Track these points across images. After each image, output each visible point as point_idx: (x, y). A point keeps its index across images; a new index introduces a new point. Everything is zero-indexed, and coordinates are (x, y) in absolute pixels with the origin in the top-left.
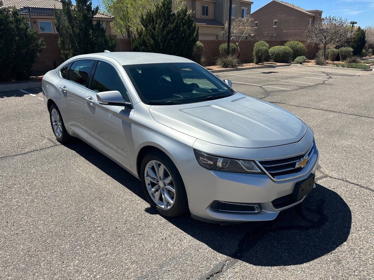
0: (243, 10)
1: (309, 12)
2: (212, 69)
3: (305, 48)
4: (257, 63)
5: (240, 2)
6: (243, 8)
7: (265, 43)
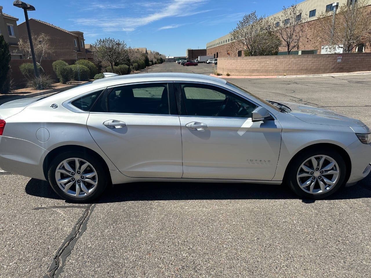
0: (9, 27)
1: (73, 33)
2: (31, 93)
3: (95, 66)
4: (64, 83)
5: (4, 18)
6: (8, 24)
7: (65, 62)
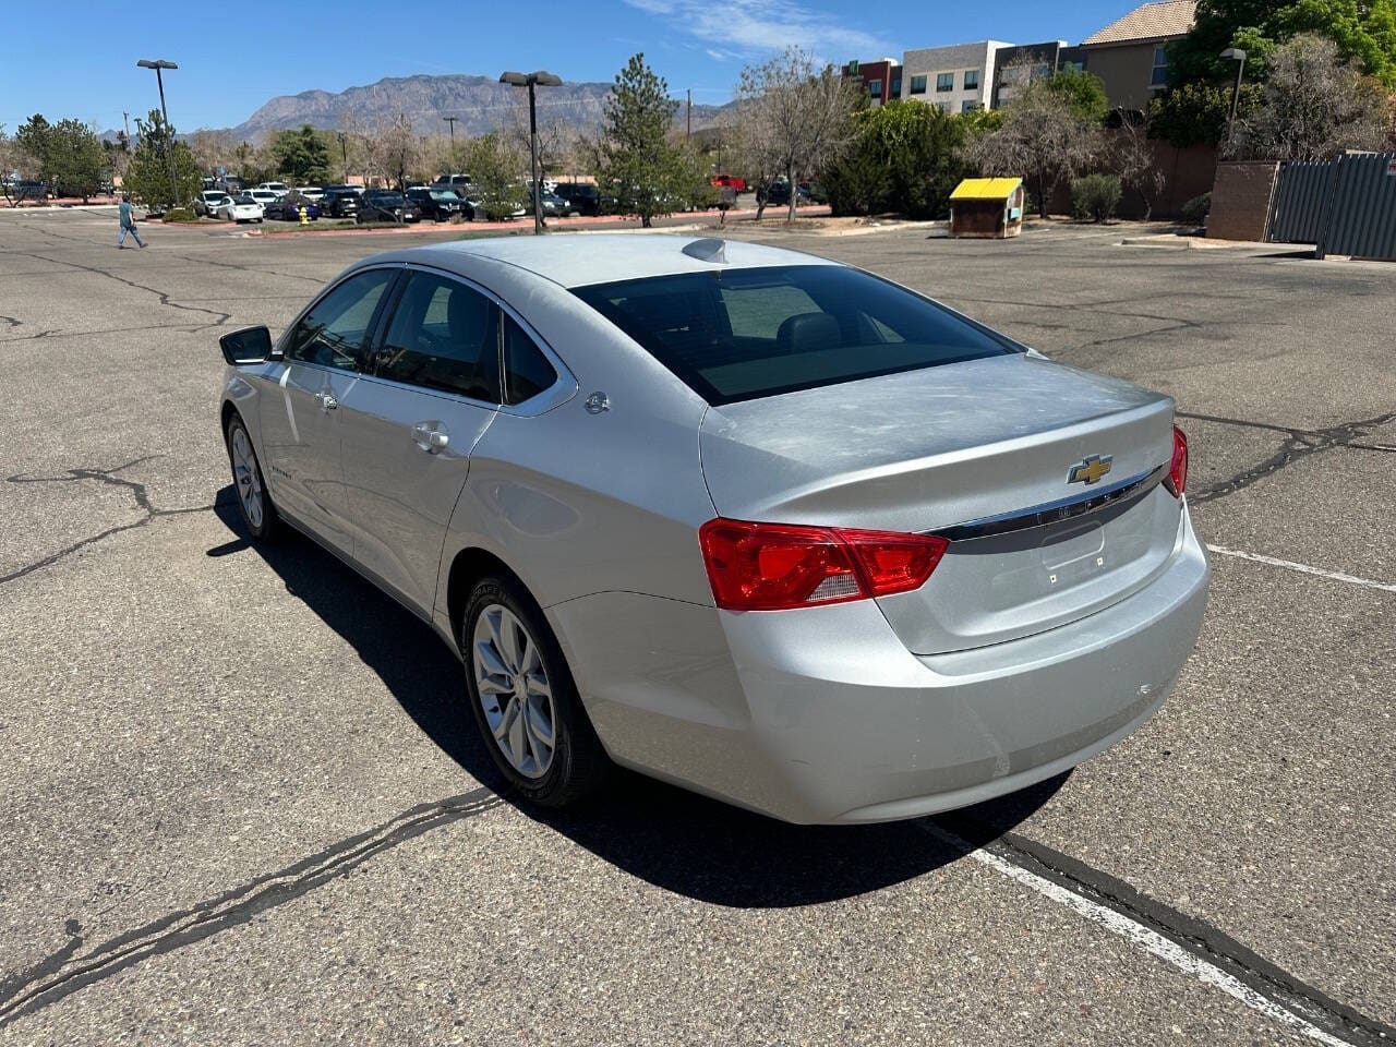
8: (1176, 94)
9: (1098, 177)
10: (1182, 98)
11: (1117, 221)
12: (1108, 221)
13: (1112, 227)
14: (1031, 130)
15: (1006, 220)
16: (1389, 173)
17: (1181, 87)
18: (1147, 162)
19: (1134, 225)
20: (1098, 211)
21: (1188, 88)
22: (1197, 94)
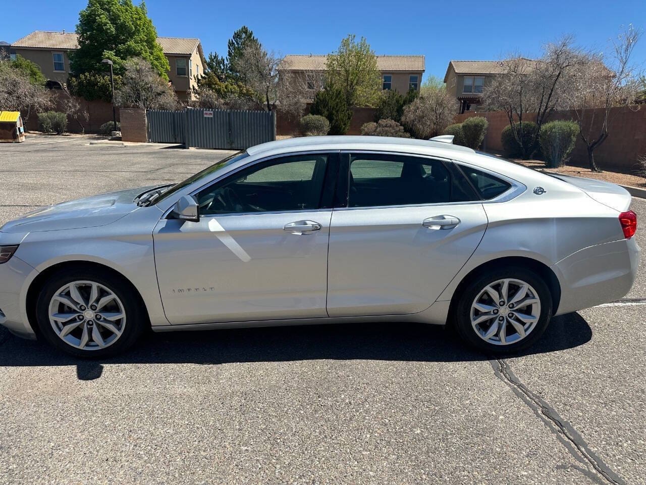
8: (82, 76)
9: (53, 112)
10: (85, 79)
11: (68, 134)
12: (64, 134)
13: (67, 137)
14: (11, 88)
15: (18, 133)
16: (205, 116)
17: (83, 73)
18: (78, 107)
19: (78, 136)
20: (58, 129)
21: (87, 74)
22: (93, 78)
